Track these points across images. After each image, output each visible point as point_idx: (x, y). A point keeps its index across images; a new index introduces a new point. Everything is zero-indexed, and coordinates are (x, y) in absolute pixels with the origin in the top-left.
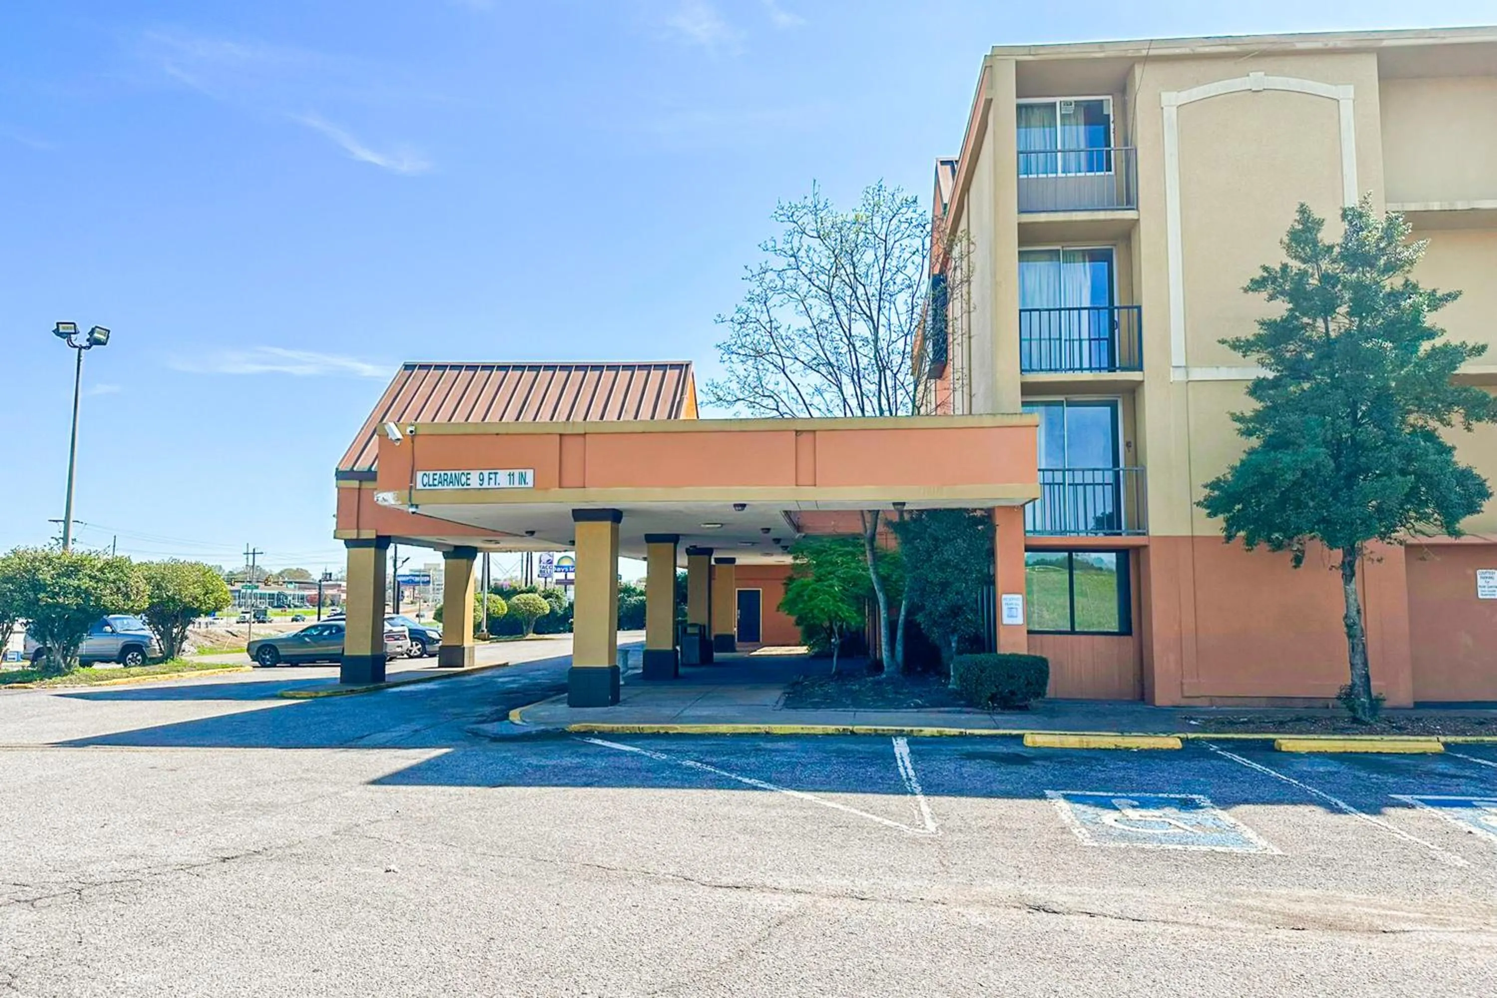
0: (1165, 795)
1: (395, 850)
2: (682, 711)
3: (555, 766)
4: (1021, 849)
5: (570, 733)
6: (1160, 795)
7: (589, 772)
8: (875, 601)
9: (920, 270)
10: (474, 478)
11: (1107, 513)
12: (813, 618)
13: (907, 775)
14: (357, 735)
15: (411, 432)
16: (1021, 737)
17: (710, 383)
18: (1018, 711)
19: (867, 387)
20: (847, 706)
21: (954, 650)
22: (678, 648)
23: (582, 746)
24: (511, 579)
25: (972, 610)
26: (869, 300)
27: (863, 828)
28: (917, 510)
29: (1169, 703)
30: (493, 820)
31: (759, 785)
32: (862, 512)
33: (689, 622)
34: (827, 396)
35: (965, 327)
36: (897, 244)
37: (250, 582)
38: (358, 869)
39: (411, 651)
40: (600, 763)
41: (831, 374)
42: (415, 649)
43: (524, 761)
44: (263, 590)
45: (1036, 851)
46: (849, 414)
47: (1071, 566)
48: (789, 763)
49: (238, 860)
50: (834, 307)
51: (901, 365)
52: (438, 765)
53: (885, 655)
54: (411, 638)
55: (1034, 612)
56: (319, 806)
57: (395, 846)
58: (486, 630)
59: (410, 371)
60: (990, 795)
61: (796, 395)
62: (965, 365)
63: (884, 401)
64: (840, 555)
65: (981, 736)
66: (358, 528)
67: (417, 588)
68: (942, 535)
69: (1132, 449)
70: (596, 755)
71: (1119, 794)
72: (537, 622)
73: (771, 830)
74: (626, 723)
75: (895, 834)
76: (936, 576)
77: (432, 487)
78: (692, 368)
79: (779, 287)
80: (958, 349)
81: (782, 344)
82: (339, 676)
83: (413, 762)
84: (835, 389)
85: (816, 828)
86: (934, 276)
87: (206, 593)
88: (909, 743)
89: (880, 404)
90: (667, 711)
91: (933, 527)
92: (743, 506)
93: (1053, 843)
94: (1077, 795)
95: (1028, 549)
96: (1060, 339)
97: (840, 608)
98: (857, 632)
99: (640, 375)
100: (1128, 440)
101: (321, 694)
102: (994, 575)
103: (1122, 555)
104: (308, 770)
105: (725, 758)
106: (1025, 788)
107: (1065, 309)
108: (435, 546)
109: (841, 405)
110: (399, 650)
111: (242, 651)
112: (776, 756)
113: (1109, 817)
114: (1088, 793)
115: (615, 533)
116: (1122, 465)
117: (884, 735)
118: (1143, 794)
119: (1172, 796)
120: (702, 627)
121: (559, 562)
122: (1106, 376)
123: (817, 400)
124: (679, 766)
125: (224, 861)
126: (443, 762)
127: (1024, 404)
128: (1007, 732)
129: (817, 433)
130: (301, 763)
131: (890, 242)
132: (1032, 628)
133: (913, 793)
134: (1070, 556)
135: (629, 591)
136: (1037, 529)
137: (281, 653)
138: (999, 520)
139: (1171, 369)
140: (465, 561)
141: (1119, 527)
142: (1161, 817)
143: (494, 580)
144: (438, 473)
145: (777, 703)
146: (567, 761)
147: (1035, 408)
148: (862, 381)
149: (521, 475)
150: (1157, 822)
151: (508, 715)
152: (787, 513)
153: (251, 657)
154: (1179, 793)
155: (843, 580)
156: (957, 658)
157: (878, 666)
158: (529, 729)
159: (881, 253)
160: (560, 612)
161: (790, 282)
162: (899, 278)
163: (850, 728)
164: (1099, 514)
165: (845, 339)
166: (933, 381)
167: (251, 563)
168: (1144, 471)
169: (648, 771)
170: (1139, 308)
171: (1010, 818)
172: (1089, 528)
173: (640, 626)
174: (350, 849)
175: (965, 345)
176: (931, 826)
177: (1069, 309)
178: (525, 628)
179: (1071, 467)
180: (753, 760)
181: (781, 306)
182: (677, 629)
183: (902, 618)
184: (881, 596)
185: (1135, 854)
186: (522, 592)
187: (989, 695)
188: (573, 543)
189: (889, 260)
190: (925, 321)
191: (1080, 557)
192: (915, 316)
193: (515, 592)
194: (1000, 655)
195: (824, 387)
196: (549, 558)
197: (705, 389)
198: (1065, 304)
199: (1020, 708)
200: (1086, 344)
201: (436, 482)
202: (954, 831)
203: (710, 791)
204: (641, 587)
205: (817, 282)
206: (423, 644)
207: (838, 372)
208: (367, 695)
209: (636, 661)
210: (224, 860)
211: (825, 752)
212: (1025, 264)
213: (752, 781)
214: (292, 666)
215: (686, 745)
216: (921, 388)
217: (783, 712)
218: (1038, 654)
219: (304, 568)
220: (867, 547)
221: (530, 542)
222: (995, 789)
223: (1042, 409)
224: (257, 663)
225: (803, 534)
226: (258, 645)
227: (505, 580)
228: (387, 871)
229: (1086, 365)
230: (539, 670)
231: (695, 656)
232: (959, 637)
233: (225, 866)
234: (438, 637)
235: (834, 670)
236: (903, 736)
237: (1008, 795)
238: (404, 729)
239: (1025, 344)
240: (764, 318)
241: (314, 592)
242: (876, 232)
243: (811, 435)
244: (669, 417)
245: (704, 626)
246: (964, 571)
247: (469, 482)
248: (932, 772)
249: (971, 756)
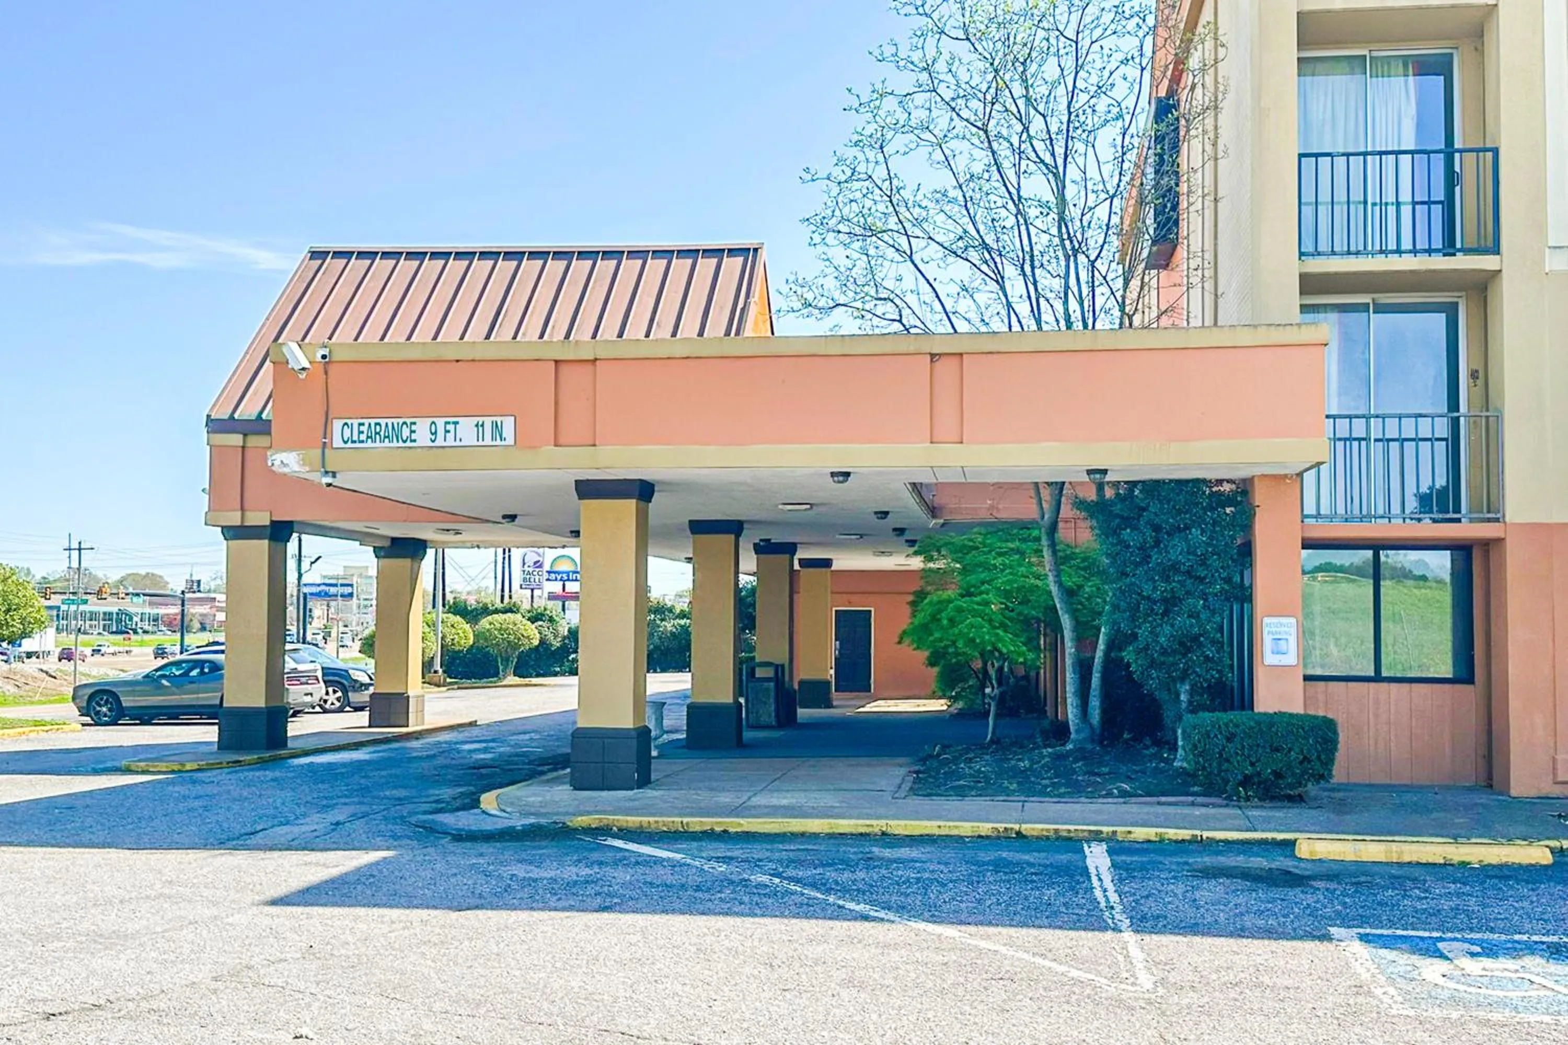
0: (1525, 937)
1: (309, 1005)
2: (749, 798)
3: (553, 880)
4: (1291, 1018)
5: (575, 830)
6: (1517, 937)
7: (606, 889)
8: (1057, 628)
9: (1136, 91)
10: (422, 428)
11: (1438, 486)
12: (957, 654)
13: (1108, 901)
14: (249, 829)
15: (324, 357)
16: (1292, 844)
17: (792, 278)
18: (1286, 803)
19: (1046, 282)
20: (1007, 792)
21: (1184, 705)
22: (742, 700)
23: (593, 850)
24: (479, 592)
25: (1213, 642)
26: (1051, 140)
27: (1037, 981)
28: (1126, 482)
29: (1533, 793)
30: (460, 961)
31: (872, 913)
32: (1036, 484)
33: (757, 660)
34: (981, 298)
35: (1209, 181)
36: (1096, 47)
37: (74, 593)
38: (251, 1033)
39: (325, 701)
40: (623, 875)
41: (986, 262)
42: (332, 698)
43: (506, 871)
44: (94, 606)
45: (1315, 1020)
46: (1016, 327)
47: (1376, 573)
48: (918, 880)
49: (70, 1018)
50: (993, 153)
51: (1102, 247)
52: (373, 876)
53: (1072, 713)
54: (325, 682)
55: (1314, 648)
56: (191, 937)
57: (307, 1000)
58: (440, 671)
59: (320, 262)
60: (1241, 933)
61: (929, 296)
62: (1209, 246)
63: (1073, 305)
64: (1000, 554)
65: (1226, 842)
66: (242, 509)
67: (333, 604)
68: (1167, 522)
69: (1480, 382)
70: (616, 863)
71: (1449, 935)
72: (519, 658)
73: (892, 982)
74: (661, 815)
75: (1088, 991)
76: (1155, 589)
77: (357, 445)
78: (764, 255)
79: (902, 123)
80: (1195, 218)
81: (908, 215)
82: (216, 739)
83: (334, 872)
84: (993, 286)
85: (962, 980)
86: (1159, 100)
87: (8, 610)
88: (1111, 852)
89: (1066, 310)
90: (725, 798)
91: (1152, 509)
92: (847, 475)
93: (1342, 1010)
94: (1382, 935)
95: (1308, 544)
96: (1365, 202)
97: (1000, 639)
98: (1026, 677)
99: (681, 266)
100: (1475, 367)
101: (188, 767)
102: (1251, 587)
103: (1460, 554)
104: (171, 882)
105: (818, 871)
106: (1296, 925)
107: (1372, 153)
108: (361, 537)
109: (1004, 313)
110: (308, 699)
111: (62, 701)
112: (898, 869)
113: (1432, 969)
114: (1400, 932)
115: (642, 519)
116: (1463, 408)
117: (1070, 839)
118: (1488, 936)
119: (1535, 938)
120: (778, 668)
121: (551, 566)
122: (1440, 263)
123: (965, 305)
124: (745, 883)
125: (48, 1018)
126: (381, 872)
127: (1304, 309)
128: (1269, 835)
129: (965, 356)
130: (160, 872)
131: (1085, 43)
132: (1310, 672)
133: (1117, 929)
134: (1376, 557)
135: (661, 610)
136: (1322, 512)
137: (124, 705)
138: (1259, 496)
139: (1547, 250)
140: (407, 562)
141: (1457, 510)
142: (1517, 971)
143: (452, 592)
144: (366, 421)
145: (899, 787)
146: (571, 872)
147: (1322, 316)
148: (1037, 271)
149: (495, 425)
150: (1511, 979)
151: (478, 801)
152: (916, 488)
153: (79, 709)
154: (1547, 933)
155: (1007, 594)
156: (1189, 718)
157: (1060, 731)
158: (511, 823)
159: (1069, 63)
160: (556, 644)
161: (919, 115)
162: (1102, 104)
163: (1017, 827)
164: (1424, 489)
165: (1010, 205)
166: (1154, 272)
167: (75, 564)
168: (1499, 418)
169: (698, 889)
170: (1496, 152)
171: (1270, 970)
172: (1407, 511)
173: (682, 665)
174: (239, 1003)
175: (1209, 214)
176: (1146, 980)
177: (1381, 153)
178: (501, 668)
179: (1380, 412)
180: (861, 875)
181: (905, 153)
182: (741, 670)
183: (1099, 654)
184: (1066, 621)
185: (1474, 1029)
186: (496, 611)
187: (1240, 777)
188: (576, 534)
189: (1082, 74)
190: (1143, 174)
191: (1389, 558)
192: (1126, 165)
193: (485, 611)
194: (1259, 713)
195: (976, 284)
196: (538, 558)
197: (785, 289)
198: (1374, 145)
199: (1290, 799)
200: (1406, 211)
201: (363, 437)
202: (1182, 988)
203: (794, 921)
204: (682, 605)
205: (965, 114)
206: (345, 691)
207: (998, 259)
208: (259, 769)
209: (676, 719)
210: (49, 1016)
211: (977, 863)
212: (1309, 79)
213: (860, 908)
214: (143, 723)
215: (758, 851)
216: (1135, 283)
217: (909, 801)
218: (1321, 713)
219: (156, 572)
220: (1045, 542)
221: (506, 534)
222: (1248, 924)
223: (1333, 316)
224: (87, 719)
225: (942, 521)
226: (90, 691)
227: (469, 593)
228: (296, 1037)
229: (1407, 244)
230: (525, 733)
231: (769, 712)
232: (1192, 687)
233: (50, 1026)
234: (368, 681)
235: (989, 737)
236: (1101, 841)
237: (1270, 934)
238: (316, 822)
239: (1308, 211)
240: (880, 173)
241: (175, 610)
242: (1061, 28)
243: (955, 361)
244: (728, 333)
245: (783, 666)
246: (1201, 580)
247: (414, 436)
248: (1147, 897)
249: (1209, 873)
